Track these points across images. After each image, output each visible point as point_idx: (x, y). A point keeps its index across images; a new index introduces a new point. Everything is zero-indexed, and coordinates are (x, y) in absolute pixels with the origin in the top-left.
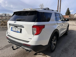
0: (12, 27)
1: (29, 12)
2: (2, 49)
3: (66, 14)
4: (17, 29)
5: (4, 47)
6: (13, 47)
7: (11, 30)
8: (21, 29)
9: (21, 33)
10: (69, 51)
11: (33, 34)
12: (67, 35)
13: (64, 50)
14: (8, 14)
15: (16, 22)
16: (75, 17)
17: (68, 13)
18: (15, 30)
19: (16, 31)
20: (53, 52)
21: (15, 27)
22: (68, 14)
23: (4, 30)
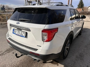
0: (14, 29)
1: (37, 10)
2: (3, 54)
3: (78, 6)
4: (20, 32)
5: (5, 52)
6: (16, 55)
7: (13, 33)
8: (26, 33)
9: (27, 38)
10: (84, 57)
11: (43, 40)
12: (81, 35)
13: (78, 56)
14: (7, 6)
15: (19, 23)
16: (89, 11)
17: (81, 5)
18: (18, 34)
19: (20, 34)
20: (66, 59)
21: (18, 29)
22: (81, 7)
23: (3, 28)
